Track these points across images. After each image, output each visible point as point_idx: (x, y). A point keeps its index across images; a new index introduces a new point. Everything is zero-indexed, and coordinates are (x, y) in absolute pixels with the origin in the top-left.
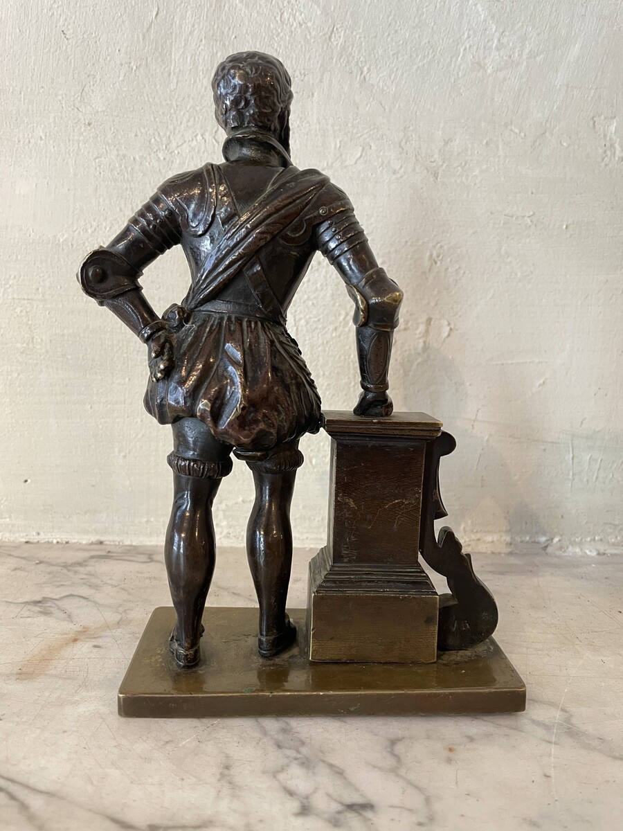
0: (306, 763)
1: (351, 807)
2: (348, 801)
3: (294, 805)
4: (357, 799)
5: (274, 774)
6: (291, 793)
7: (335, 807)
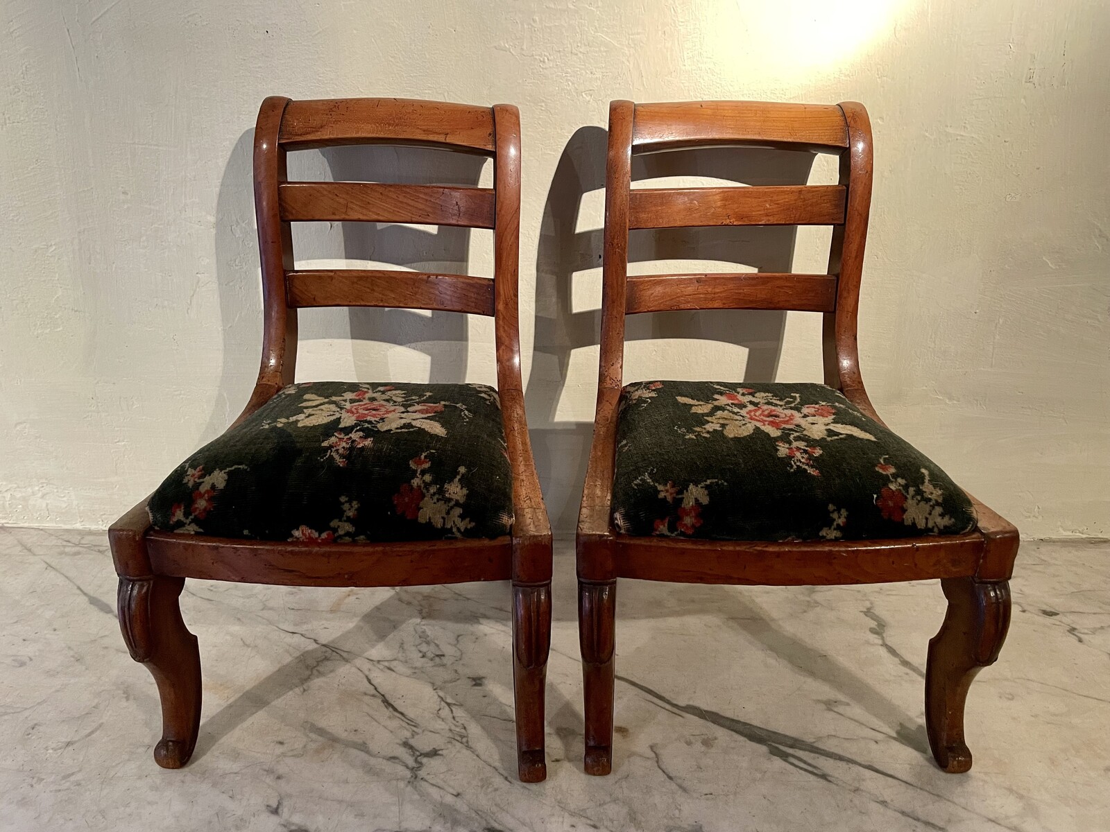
0: (428, 643)
1: (437, 656)
2: (437, 653)
3: (421, 655)
4: (440, 653)
5: (417, 646)
6: (420, 652)
7: (433, 655)
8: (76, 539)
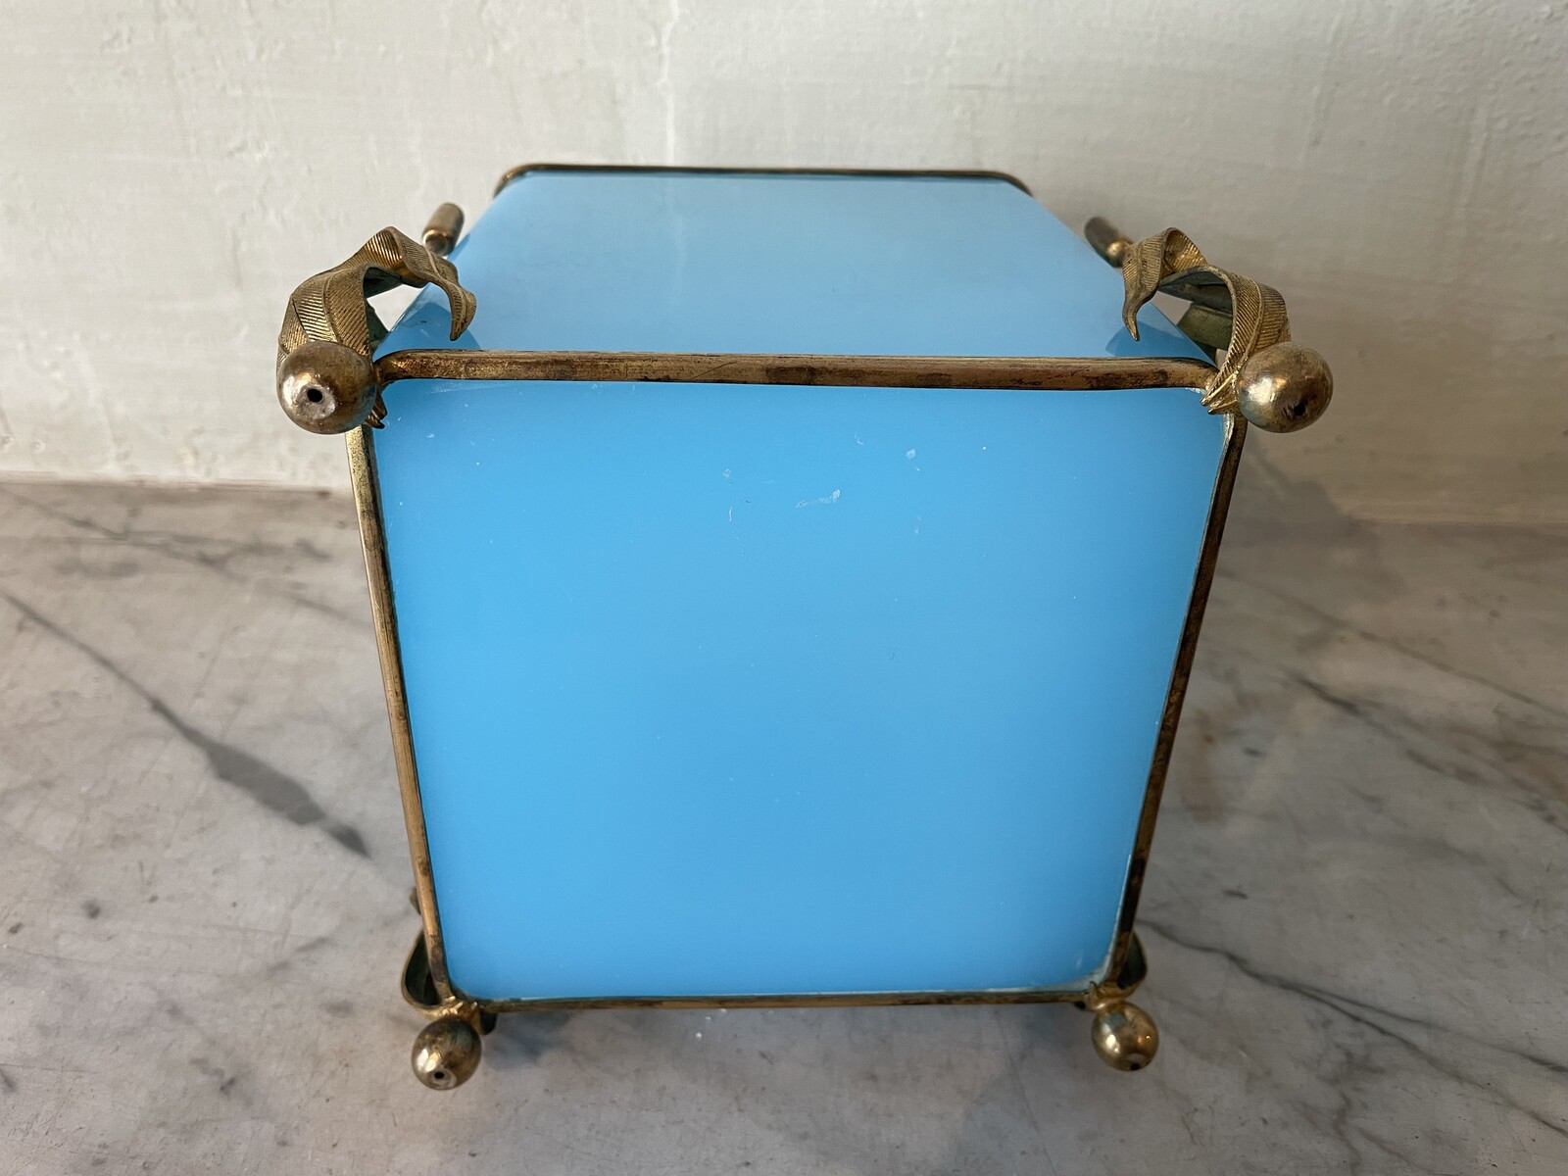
8: (114, 517)
